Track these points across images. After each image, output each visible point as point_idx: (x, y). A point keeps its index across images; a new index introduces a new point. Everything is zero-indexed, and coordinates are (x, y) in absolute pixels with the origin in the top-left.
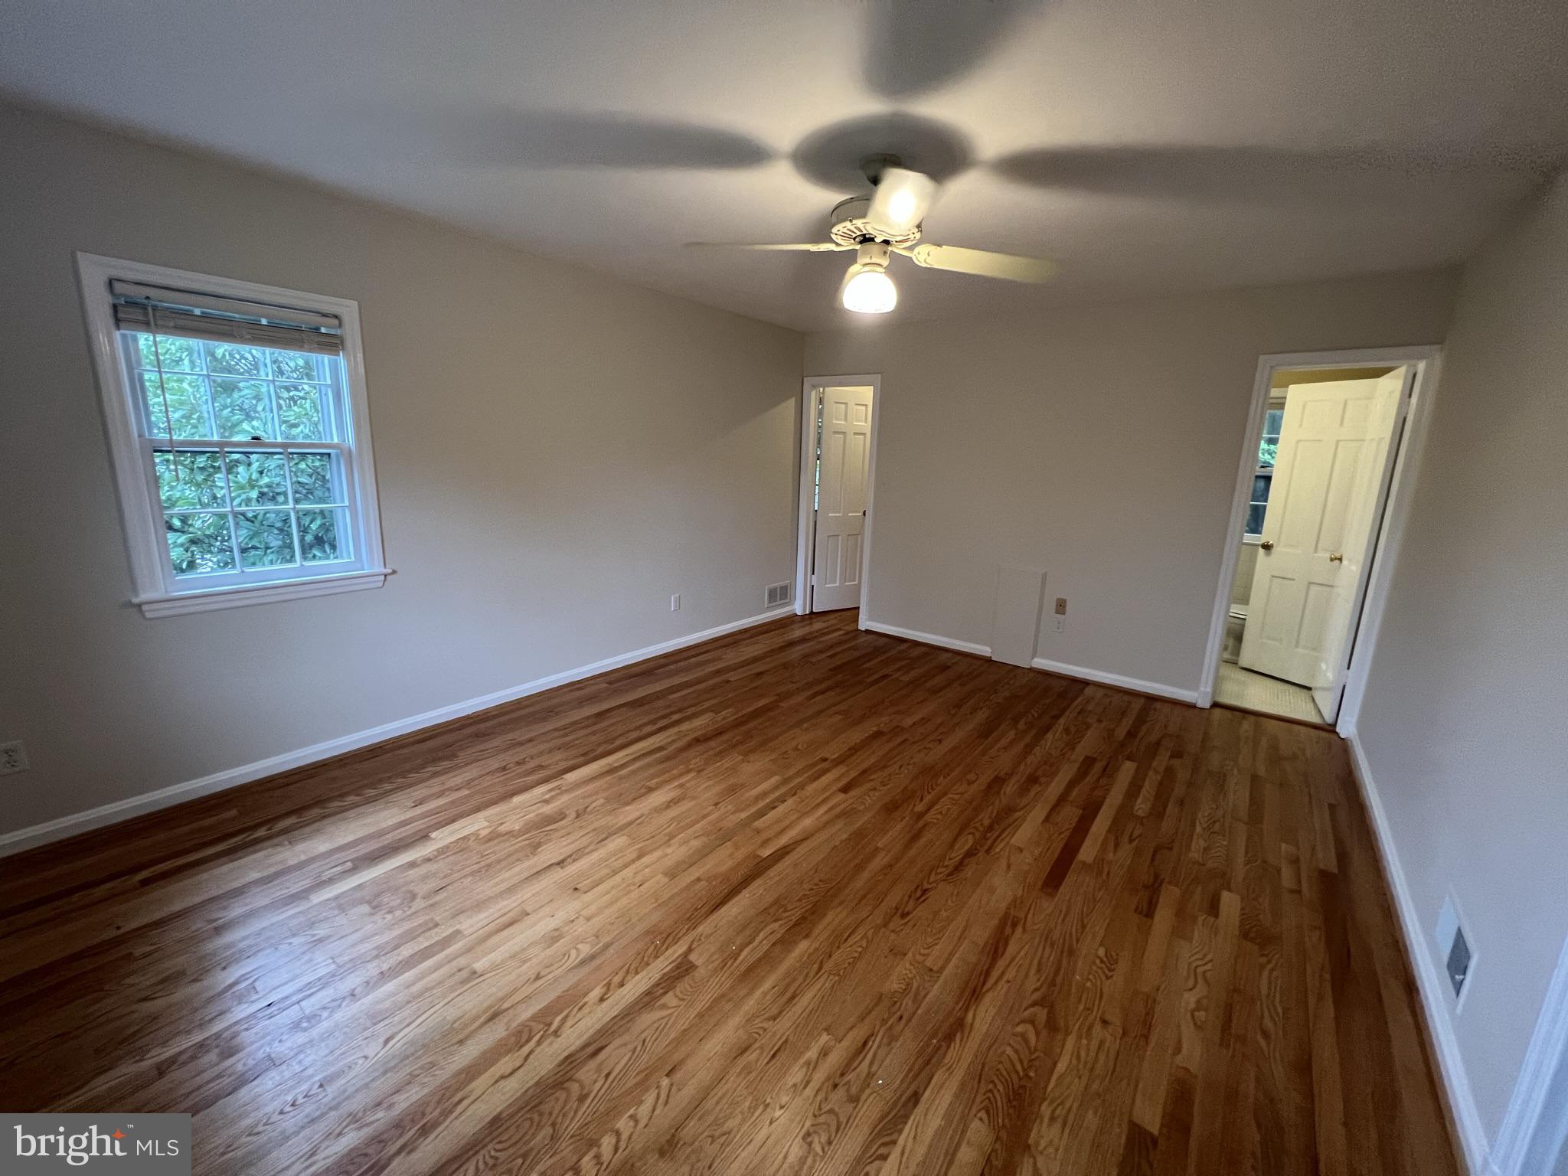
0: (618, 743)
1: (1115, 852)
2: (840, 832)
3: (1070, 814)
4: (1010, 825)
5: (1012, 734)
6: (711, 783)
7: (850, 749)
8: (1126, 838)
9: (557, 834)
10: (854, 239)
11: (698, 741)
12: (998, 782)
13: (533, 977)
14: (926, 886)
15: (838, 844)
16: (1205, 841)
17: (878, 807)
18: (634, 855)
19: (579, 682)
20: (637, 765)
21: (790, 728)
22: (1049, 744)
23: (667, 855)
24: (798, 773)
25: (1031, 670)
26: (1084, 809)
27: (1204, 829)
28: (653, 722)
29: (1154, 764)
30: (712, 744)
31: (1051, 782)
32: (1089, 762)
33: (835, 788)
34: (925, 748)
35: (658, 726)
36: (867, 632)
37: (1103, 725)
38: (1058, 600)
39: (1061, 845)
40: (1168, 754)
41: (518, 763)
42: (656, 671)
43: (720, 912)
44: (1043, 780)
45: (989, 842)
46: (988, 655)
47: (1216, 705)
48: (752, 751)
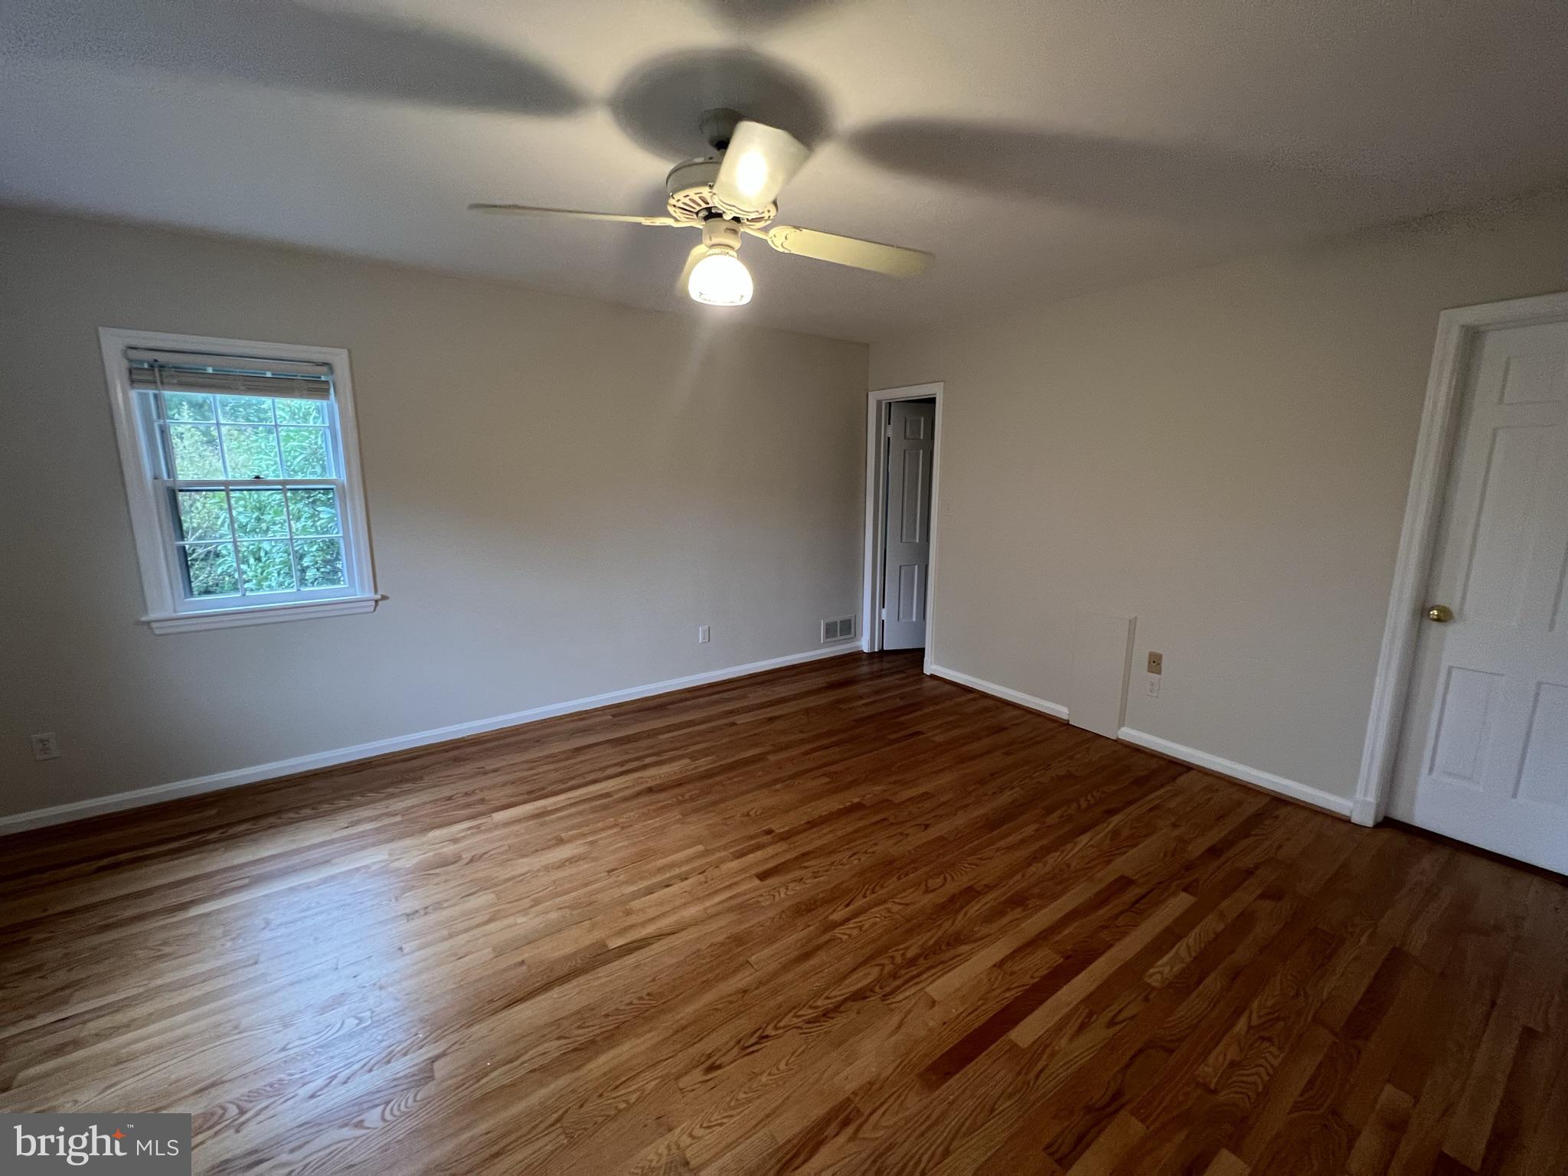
0: (570, 784)
1: (1072, 1039)
2: (720, 929)
3: (1043, 960)
4: (942, 963)
5: (1030, 829)
6: (626, 843)
7: (808, 822)
8: (1107, 1015)
9: (437, 880)
10: (697, 213)
11: (650, 790)
12: (971, 893)
13: (279, 1047)
14: (770, 1031)
15: (703, 947)
16: (1241, 1050)
17: (787, 904)
18: (486, 918)
19: (586, 712)
20: (573, 810)
21: (758, 788)
22: (1076, 850)
23: (516, 924)
24: (725, 847)
25: (1117, 741)
26: (1067, 958)
27: (1250, 1027)
28: (622, 764)
29: (1225, 903)
30: (662, 796)
31: (1043, 907)
32: (1124, 883)
33: (753, 872)
34: (901, 834)
35: (624, 768)
36: (933, 677)
37: (1176, 833)
38: (1151, 655)
39: (998, 1007)
40: (1259, 892)
41: (466, 794)
42: (669, 707)
43: (511, 1011)
44: (1031, 903)
45: (898, 982)
46: (1065, 717)
47: (1387, 823)
48: (696, 811)
